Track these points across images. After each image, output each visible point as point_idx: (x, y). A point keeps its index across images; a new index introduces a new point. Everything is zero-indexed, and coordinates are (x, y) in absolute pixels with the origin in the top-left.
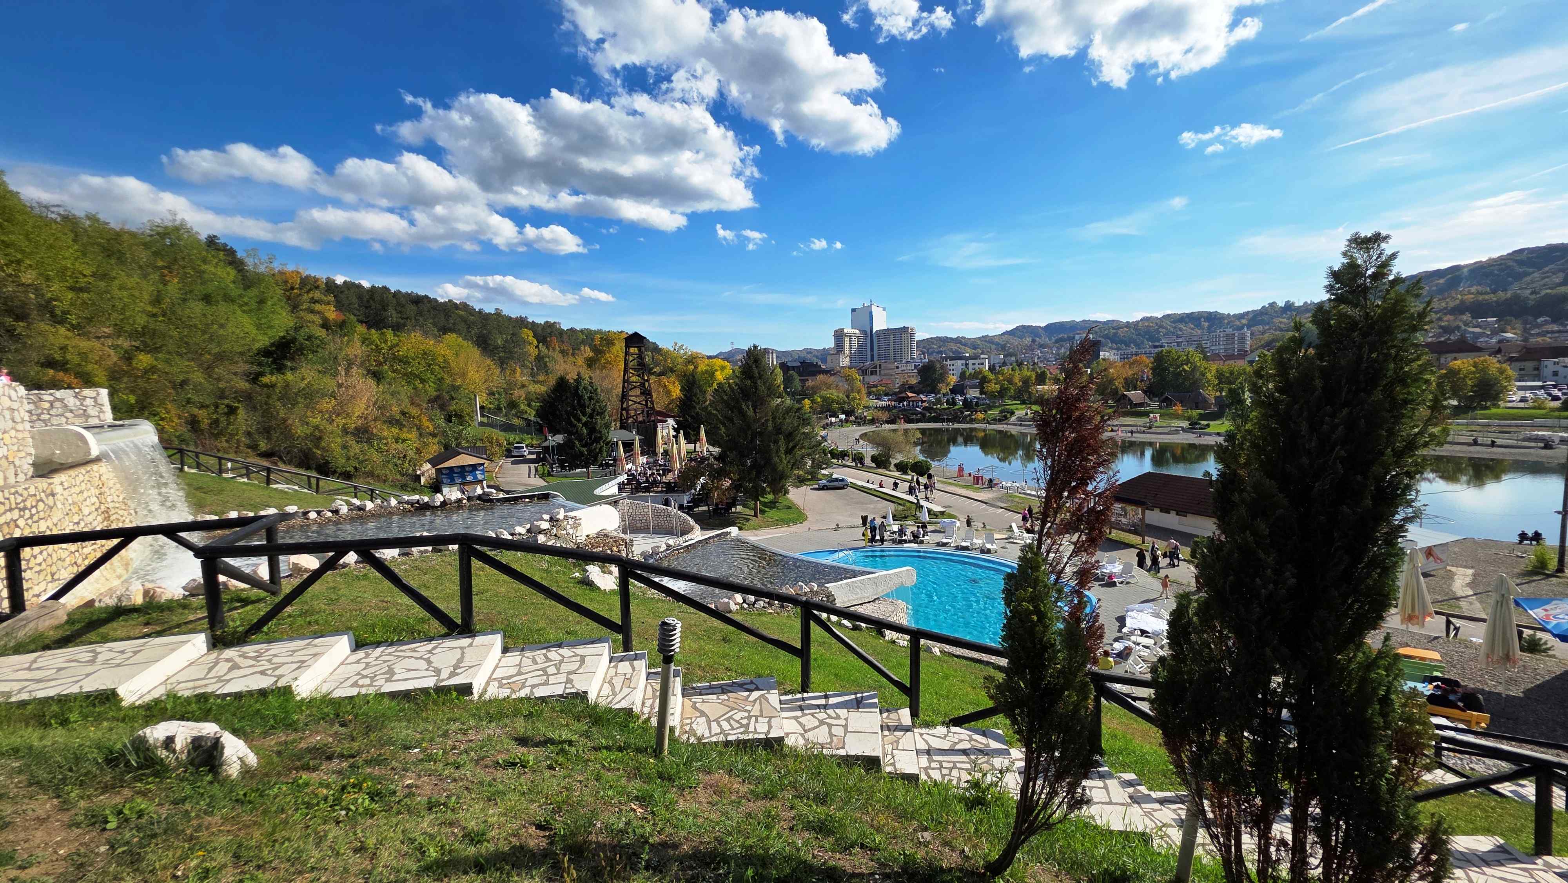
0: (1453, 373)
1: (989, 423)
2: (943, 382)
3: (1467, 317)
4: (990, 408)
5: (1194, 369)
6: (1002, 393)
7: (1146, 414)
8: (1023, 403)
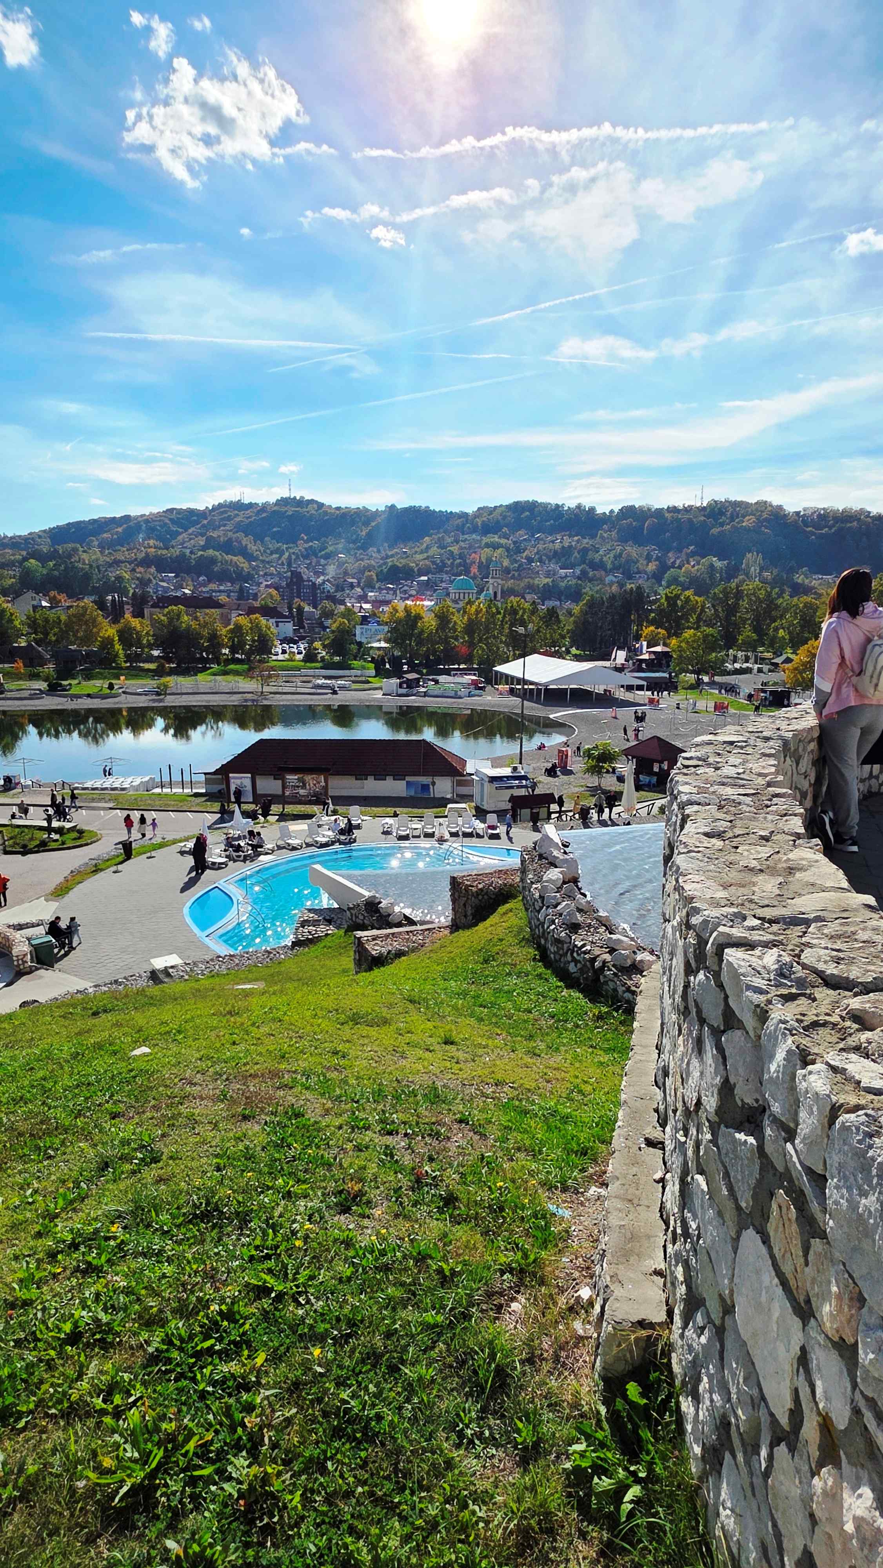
3: (153, 570)
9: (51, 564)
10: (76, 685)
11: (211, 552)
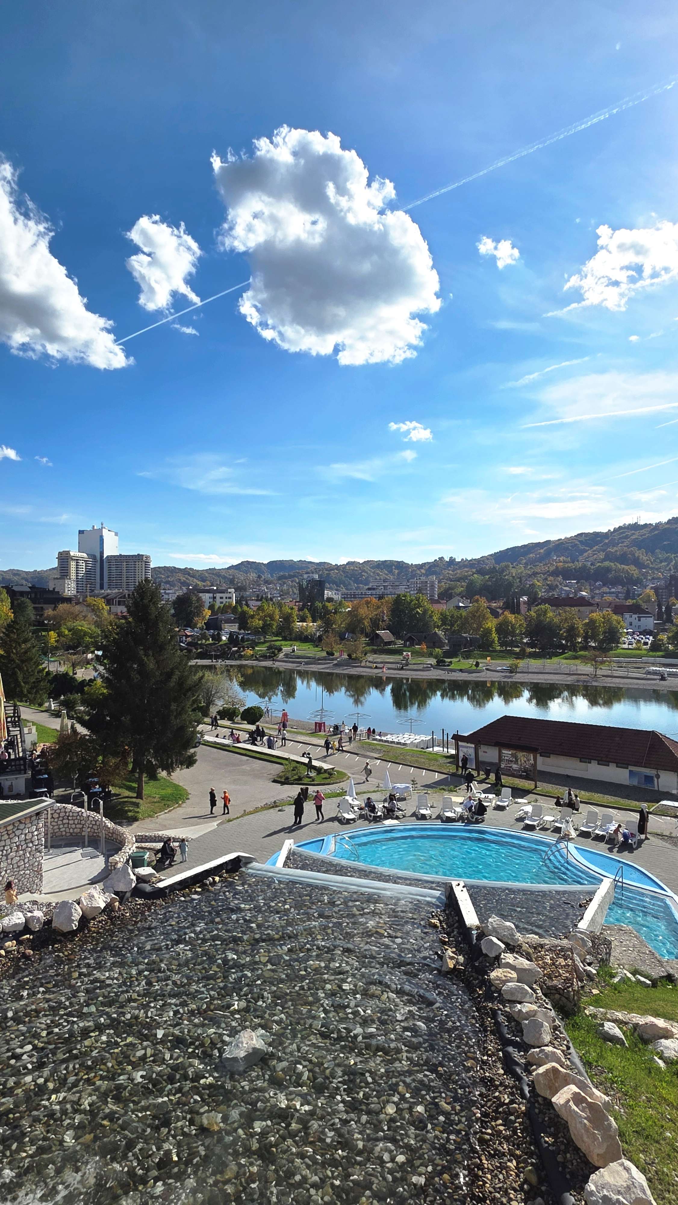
0: (592, 622)
1: (257, 659)
2: (198, 615)
3: (560, 578)
4: (257, 644)
5: (425, 612)
6: (265, 629)
7: (398, 652)
8: (285, 639)
9: (487, 577)
10: (457, 663)
11: (607, 564)
